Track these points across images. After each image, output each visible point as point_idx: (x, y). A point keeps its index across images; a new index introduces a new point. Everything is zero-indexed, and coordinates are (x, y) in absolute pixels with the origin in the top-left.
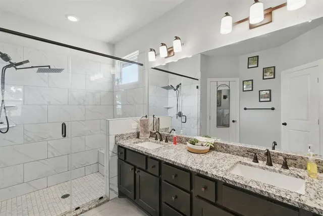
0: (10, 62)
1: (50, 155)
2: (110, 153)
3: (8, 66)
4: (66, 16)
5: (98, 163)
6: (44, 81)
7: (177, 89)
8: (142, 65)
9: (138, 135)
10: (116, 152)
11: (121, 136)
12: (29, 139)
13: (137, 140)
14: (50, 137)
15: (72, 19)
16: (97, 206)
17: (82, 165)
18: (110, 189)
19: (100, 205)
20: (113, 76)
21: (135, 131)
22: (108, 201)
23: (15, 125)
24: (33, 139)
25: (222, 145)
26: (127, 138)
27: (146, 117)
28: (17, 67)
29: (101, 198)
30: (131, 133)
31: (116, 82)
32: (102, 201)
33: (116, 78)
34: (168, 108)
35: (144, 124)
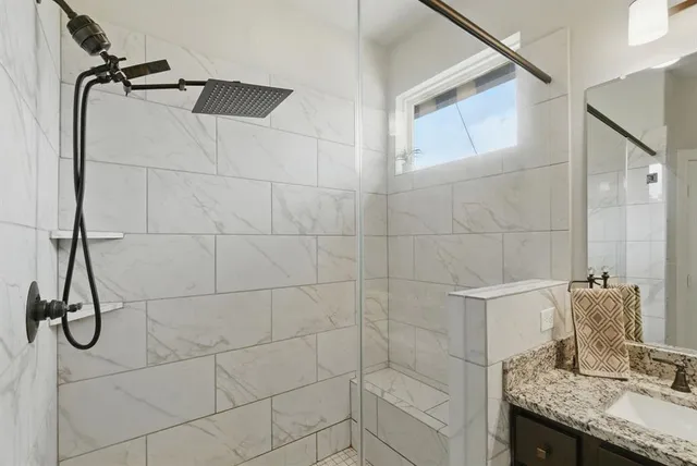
0: (105, 56)
1: (223, 404)
3: (97, 75)
5: (350, 418)
6: (205, 153)
8: (546, 79)
10: (505, 435)
12: (162, 352)
14: (223, 341)
17: (309, 428)
23: (120, 305)
24: (174, 351)
28: (134, 82)
31: (401, 163)
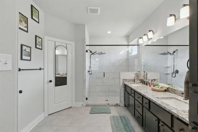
2: (121, 86)
3: (91, 54)
4: (107, 32)
6: (101, 57)
7: (173, 54)
8: (139, 45)
9: (134, 81)
10: (123, 86)
11: (126, 80)
13: (134, 83)
15: (109, 32)
16: (115, 106)
17: (114, 91)
18: (120, 101)
19: (116, 106)
20: (128, 52)
21: (133, 78)
22: (120, 106)
23: (93, 73)
25: (172, 89)
26: (129, 81)
27: (139, 72)
28: (94, 54)
29: (117, 104)
30: (130, 79)
31: (129, 54)
32: (117, 105)
33: (129, 52)
34: (168, 67)
35: (137, 76)
